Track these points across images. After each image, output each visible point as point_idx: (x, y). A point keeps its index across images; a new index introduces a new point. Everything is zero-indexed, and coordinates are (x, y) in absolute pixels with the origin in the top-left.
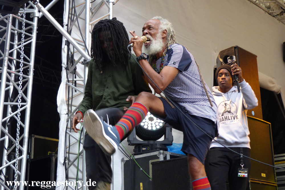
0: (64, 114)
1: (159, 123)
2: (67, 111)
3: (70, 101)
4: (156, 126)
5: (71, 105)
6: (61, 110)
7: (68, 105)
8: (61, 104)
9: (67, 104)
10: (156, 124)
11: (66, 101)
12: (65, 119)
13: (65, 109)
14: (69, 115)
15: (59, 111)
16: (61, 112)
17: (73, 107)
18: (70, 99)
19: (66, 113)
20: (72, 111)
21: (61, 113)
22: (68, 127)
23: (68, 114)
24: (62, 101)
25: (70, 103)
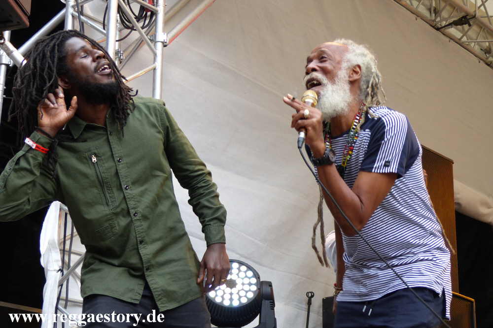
0: (55, 270)
1: (247, 292)
2: (60, 263)
3: (68, 243)
4: (240, 297)
5: (70, 252)
6: (48, 262)
7: (63, 251)
8: (49, 250)
9: (60, 250)
10: (240, 293)
11: (60, 244)
12: (55, 281)
13: (57, 261)
14: (65, 272)
15: (43, 262)
16: (49, 265)
17: (72, 256)
18: (66, 238)
19: (58, 269)
20: (72, 265)
21: (49, 268)
22: (61, 297)
23: (61, 270)
24: (51, 244)
25: (67, 247)
